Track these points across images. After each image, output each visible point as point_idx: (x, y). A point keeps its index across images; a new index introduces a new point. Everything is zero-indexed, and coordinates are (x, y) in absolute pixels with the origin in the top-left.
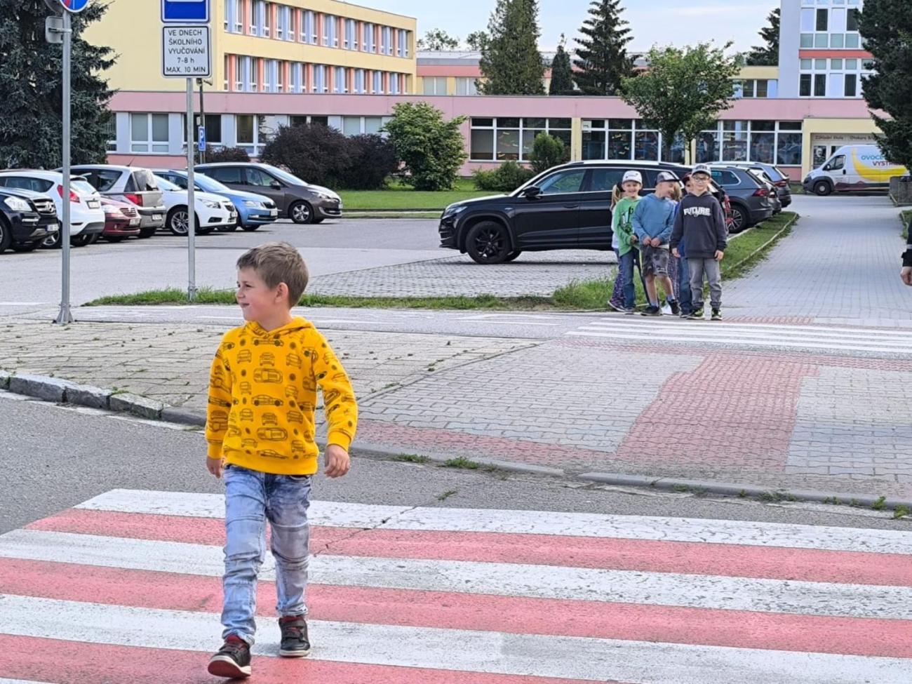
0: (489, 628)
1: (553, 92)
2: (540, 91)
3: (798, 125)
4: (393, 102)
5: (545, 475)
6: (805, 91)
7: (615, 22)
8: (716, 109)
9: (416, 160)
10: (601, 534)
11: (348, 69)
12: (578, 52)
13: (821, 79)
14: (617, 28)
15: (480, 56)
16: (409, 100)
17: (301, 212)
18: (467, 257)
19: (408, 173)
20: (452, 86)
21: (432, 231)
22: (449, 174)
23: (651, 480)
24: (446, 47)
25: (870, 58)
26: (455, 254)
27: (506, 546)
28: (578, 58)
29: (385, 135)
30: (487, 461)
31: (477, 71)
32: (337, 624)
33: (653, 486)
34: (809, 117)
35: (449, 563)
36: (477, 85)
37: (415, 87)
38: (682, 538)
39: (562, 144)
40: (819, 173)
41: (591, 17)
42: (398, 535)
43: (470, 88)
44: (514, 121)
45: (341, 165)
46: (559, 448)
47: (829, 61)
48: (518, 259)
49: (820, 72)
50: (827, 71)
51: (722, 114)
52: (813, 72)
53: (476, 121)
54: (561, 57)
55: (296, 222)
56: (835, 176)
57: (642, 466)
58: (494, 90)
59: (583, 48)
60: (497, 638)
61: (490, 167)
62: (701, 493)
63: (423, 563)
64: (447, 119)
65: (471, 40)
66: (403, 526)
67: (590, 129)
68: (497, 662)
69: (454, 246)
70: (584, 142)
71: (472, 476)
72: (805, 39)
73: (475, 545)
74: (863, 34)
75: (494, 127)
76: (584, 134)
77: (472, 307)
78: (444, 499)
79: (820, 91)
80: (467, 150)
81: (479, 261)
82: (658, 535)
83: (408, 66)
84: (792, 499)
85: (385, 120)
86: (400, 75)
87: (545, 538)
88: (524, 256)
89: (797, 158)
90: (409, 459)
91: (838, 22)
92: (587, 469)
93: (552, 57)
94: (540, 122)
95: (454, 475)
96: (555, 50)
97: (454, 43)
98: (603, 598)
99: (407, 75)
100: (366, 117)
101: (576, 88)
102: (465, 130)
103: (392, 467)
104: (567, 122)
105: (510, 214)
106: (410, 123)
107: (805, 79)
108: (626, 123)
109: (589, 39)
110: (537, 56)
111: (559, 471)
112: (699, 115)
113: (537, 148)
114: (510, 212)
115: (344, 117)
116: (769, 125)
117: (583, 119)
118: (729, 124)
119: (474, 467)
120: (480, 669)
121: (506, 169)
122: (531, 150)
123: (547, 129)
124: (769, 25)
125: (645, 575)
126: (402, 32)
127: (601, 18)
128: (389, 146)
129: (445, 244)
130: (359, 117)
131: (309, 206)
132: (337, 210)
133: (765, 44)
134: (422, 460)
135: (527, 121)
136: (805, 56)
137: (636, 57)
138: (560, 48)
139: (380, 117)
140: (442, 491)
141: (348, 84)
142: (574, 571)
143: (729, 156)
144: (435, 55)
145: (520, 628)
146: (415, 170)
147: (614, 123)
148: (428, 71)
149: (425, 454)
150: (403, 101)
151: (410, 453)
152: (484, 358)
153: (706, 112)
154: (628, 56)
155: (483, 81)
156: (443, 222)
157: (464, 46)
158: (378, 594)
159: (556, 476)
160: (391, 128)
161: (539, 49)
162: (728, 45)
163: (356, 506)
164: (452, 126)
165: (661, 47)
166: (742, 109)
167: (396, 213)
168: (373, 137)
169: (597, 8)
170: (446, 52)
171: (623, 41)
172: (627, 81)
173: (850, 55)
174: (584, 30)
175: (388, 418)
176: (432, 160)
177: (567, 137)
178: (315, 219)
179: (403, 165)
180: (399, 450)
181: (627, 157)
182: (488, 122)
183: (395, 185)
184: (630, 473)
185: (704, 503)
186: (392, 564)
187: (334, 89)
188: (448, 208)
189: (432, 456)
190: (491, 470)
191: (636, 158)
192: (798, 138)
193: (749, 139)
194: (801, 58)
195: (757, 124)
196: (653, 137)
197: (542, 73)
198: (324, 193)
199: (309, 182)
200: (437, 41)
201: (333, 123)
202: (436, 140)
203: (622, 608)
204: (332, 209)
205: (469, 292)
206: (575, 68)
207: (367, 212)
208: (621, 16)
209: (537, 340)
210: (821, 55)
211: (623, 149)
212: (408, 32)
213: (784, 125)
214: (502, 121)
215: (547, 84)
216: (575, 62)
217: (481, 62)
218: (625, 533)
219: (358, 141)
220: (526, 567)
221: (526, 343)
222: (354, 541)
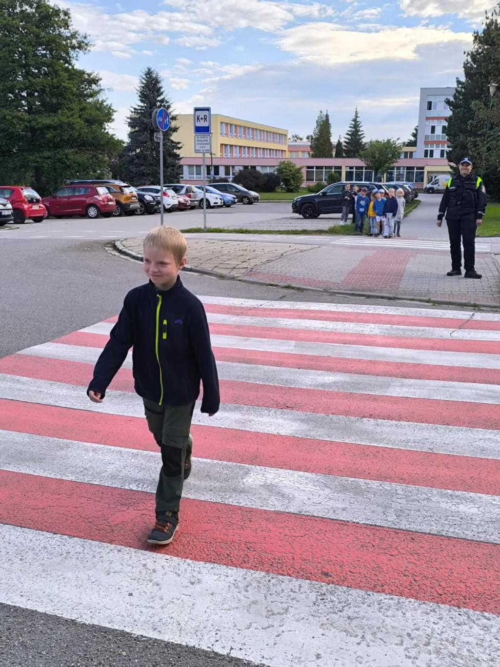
0: (291, 339)
1: (336, 157)
2: (331, 156)
3: (423, 168)
4: (279, 161)
5: (317, 291)
6: (426, 156)
7: (359, 131)
8: (393, 163)
9: (286, 181)
10: (333, 310)
11: (264, 149)
12: (345, 142)
13: (432, 152)
14: (359, 133)
15: (310, 144)
16: (285, 160)
17: (246, 200)
18: (301, 216)
19: (284, 186)
20: (300, 155)
21: (290, 207)
22: (298, 187)
23: (352, 292)
24: (299, 141)
25: (449, 144)
26: (297, 215)
27: (299, 314)
28: (345, 144)
29: (276, 173)
30: (297, 286)
31: (309, 149)
32: (242, 337)
33: (352, 294)
34: (427, 165)
35: (280, 319)
36: (309, 154)
37: (287, 155)
38: (359, 311)
39: (338, 175)
40: (429, 186)
41: (350, 129)
42: (265, 310)
43: (306, 155)
44: (321, 168)
45: (260, 184)
46: (322, 282)
47: (435, 145)
48: (319, 217)
49: (432, 149)
50: (434, 149)
51: (395, 165)
52: (429, 149)
53: (308, 167)
54: (339, 143)
55: (244, 204)
56: (435, 187)
57: (350, 288)
58: (314, 156)
59: (347, 140)
60: (293, 343)
61: (313, 184)
62: (368, 297)
63: (271, 319)
64: (298, 167)
65: (308, 138)
66: (267, 307)
67: (349, 170)
68: (292, 350)
69: (297, 212)
70: (346, 175)
71: (292, 291)
72: (427, 137)
73: (290, 313)
74: (447, 135)
75: (315, 170)
76: (346, 172)
77: (300, 234)
78: (282, 298)
79: (432, 155)
80: (305, 178)
81: (305, 218)
82: (351, 310)
83: (285, 148)
84: (399, 299)
85: (276, 167)
86: (282, 151)
87: (313, 311)
88: (321, 216)
89: (422, 180)
90: (272, 285)
91: (439, 131)
92: (331, 289)
93: (336, 144)
94: (330, 167)
95: (286, 291)
96: (337, 141)
97: (301, 139)
98: (330, 330)
99: (285, 151)
100: (270, 166)
101: (344, 155)
102: (304, 171)
103: (265, 288)
104: (340, 168)
105: (317, 201)
106: (285, 168)
107: (426, 152)
108: (362, 168)
109: (349, 137)
110: (331, 144)
111: (321, 289)
112: (387, 165)
113: (329, 177)
114: (317, 200)
115: (262, 166)
116: (412, 168)
117: (346, 167)
118: (398, 168)
119: (293, 288)
120: (286, 352)
121: (318, 185)
122: (327, 177)
123: (333, 170)
124: (415, 132)
125: (345, 323)
126: (282, 136)
127: (353, 130)
128: (277, 177)
129: (294, 212)
130: (267, 166)
131: (248, 198)
132: (258, 199)
133: (413, 139)
134: (276, 286)
135: (326, 167)
136: (426, 143)
137: (366, 144)
138: (339, 141)
139: (274, 166)
140: (281, 296)
141: (264, 154)
142: (321, 322)
143: (398, 180)
144: (295, 143)
145: (301, 339)
146: (286, 185)
147: (357, 168)
148: (292, 149)
149: (277, 284)
150: (282, 160)
151: (272, 283)
152: (301, 251)
153: (389, 164)
154: (363, 143)
155: (311, 153)
156: (293, 204)
157: (305, 140)
158: (256, 328)
159: (320, 291)
160: (278, 170)
161: (331, 141)
162: (398, 139)
163: (252, 300)
164: (300, 169)
165: (374, 139)
166: (402, 162)
167: (278, 201)
168: (272, 173)
169: (352, 126)
170: (299, 143)
171: (362, 138)
172: (362, 152)
173: (443, 143)
174: (347, 134)
175: (266, 271)
176: (292, 182)
177: (340, 173)
178: (250, 203)
179: (282, 183)
180: (268, 282)
181: (361, 180)
182: (312, 167)
183: (279, 190)
184: (345, 290)
185: (369, 300)
186: (262, 319)
187: (259, 156)
188: (295, 199)
189: (279, 284)
190: (299, 289)
191: (365, 181)
192: (423, 173)
193: (405, 173)
194: (425, 144)
195: (408, 168)
196: (371, 173)
197: (332, 150)
198: (253, 193)
199: (249, 190)
200: (296, 138)
201: (258, 169)
202: (294, 174)
203: (336, 334)
204: (256, 199)
205: (299, 229)
206: (344, 148)
207: (268, 200)
208: (361, 129)
209: (320, 246)
210: (432, 143)
211: (360, 177)
212: (285, 135)
213: (418, 168)
214: (317, 168)
215: (334, 154)
216: (344, 146)
217: (311, 146)
218: (340, 310)
219: (266, 175)
220: (306, 320)
221: (316, 246)
222: (250, 312)
